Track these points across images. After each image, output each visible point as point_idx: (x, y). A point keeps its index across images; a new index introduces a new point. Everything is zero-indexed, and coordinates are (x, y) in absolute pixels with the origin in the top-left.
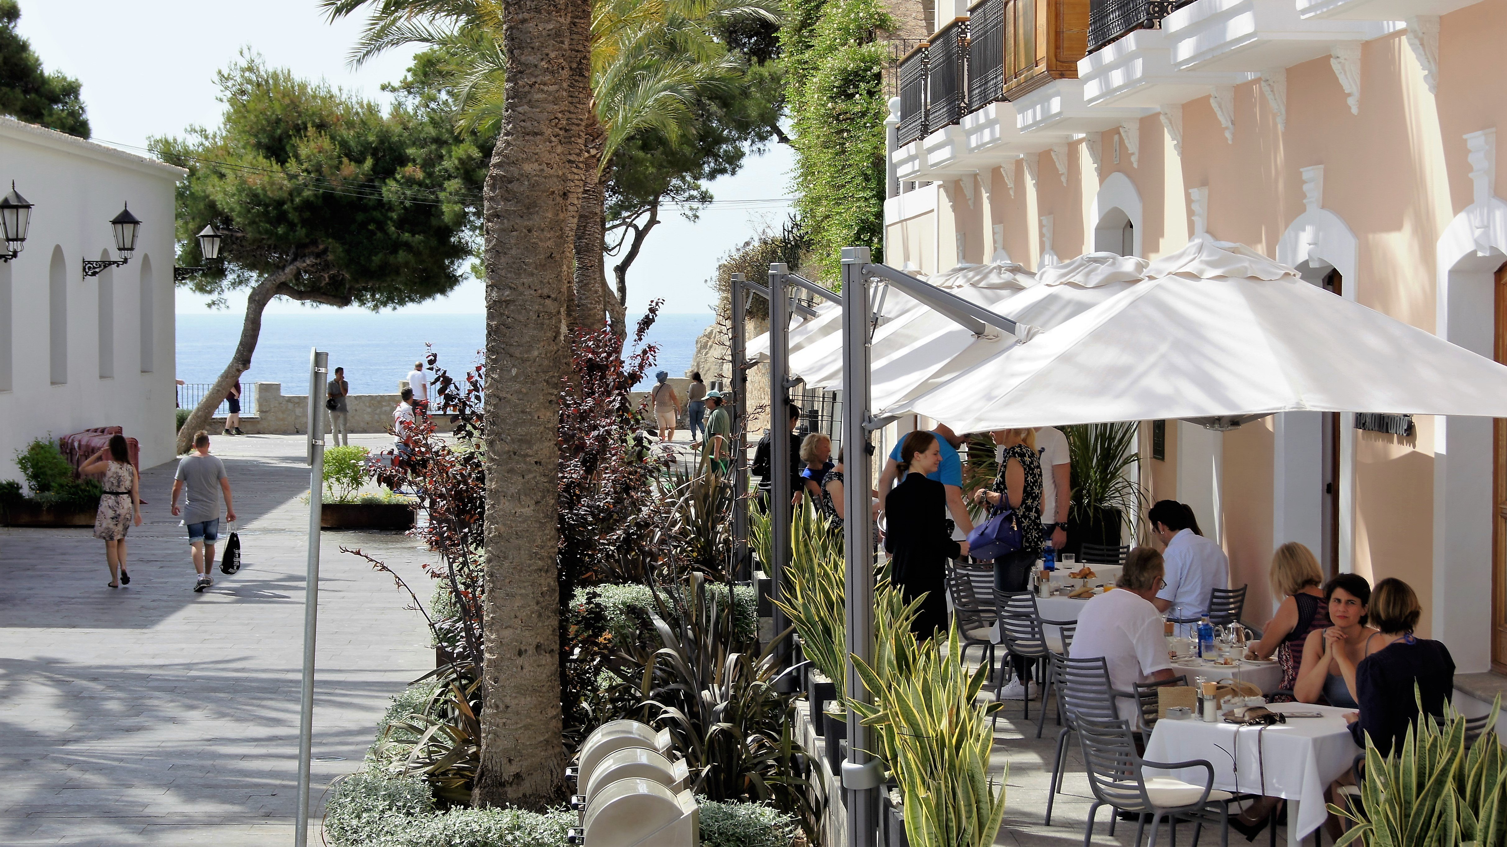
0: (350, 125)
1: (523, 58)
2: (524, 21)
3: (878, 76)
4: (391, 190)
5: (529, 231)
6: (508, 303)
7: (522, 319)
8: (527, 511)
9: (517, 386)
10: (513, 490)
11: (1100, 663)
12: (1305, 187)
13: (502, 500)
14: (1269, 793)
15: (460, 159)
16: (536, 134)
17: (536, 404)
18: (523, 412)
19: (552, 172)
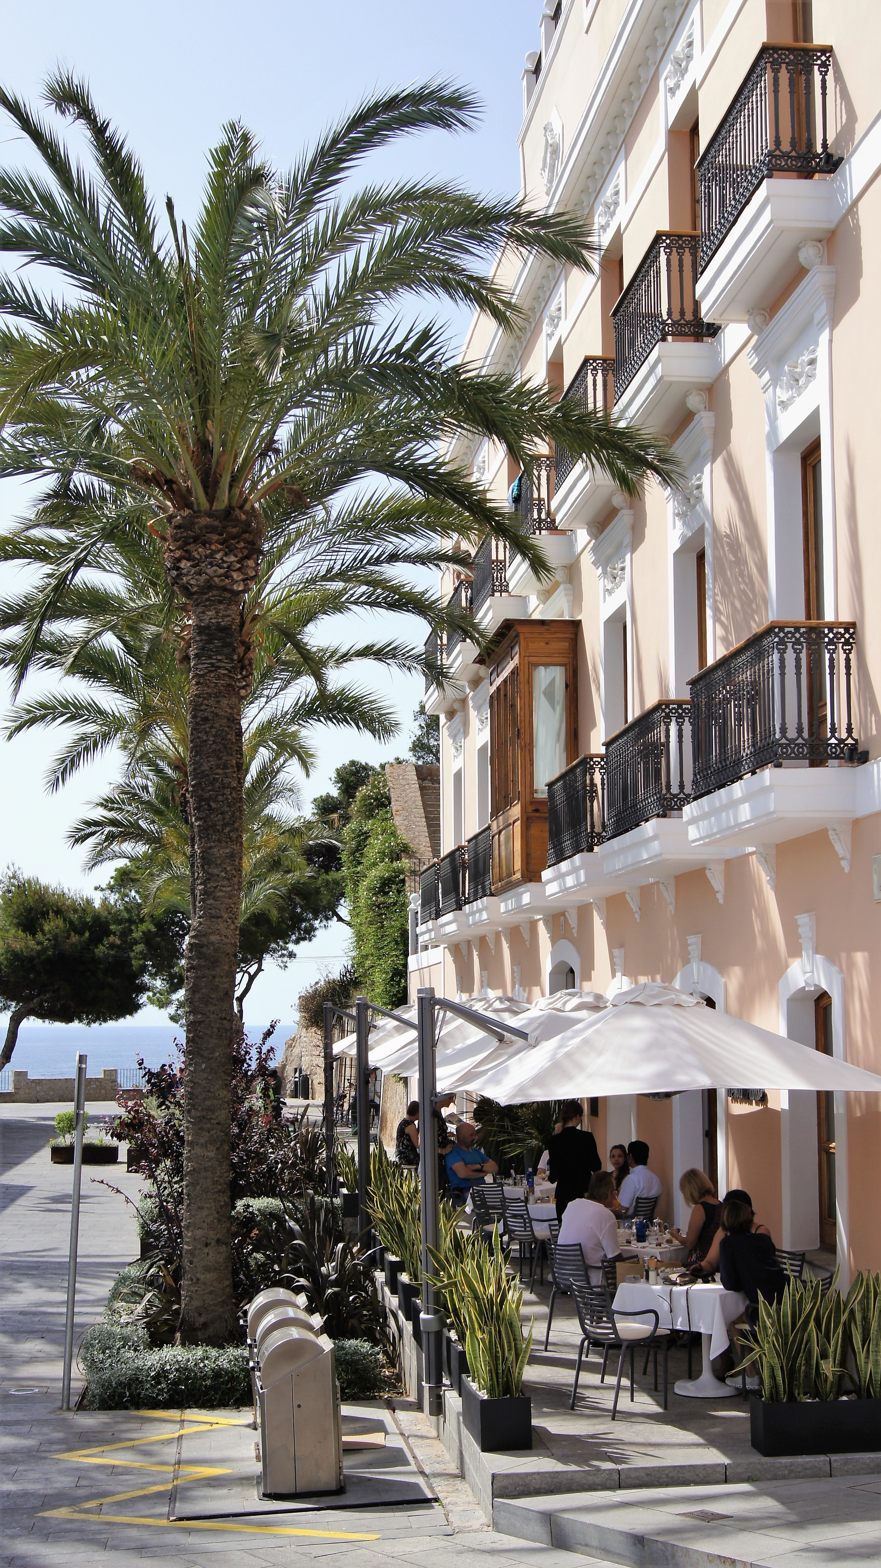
0: (75, 911)
1: (210, 871)
2: (211, 848)
3: (403, 881)
4: (101, 950)
5: (214, 977)
6: (200, 1022)
7: (209, 1032)
8: (211, 1154)
9: (205, 1075)
10: (202, 1141)
11: (578, 1247)
12: (690, 948)
13: (196, 1147)
14: (694, 1329)
15: (143, 932)
16: (218, 917)
17: (217, 1086)
18: (209, 1091)
19: (228, 941)
